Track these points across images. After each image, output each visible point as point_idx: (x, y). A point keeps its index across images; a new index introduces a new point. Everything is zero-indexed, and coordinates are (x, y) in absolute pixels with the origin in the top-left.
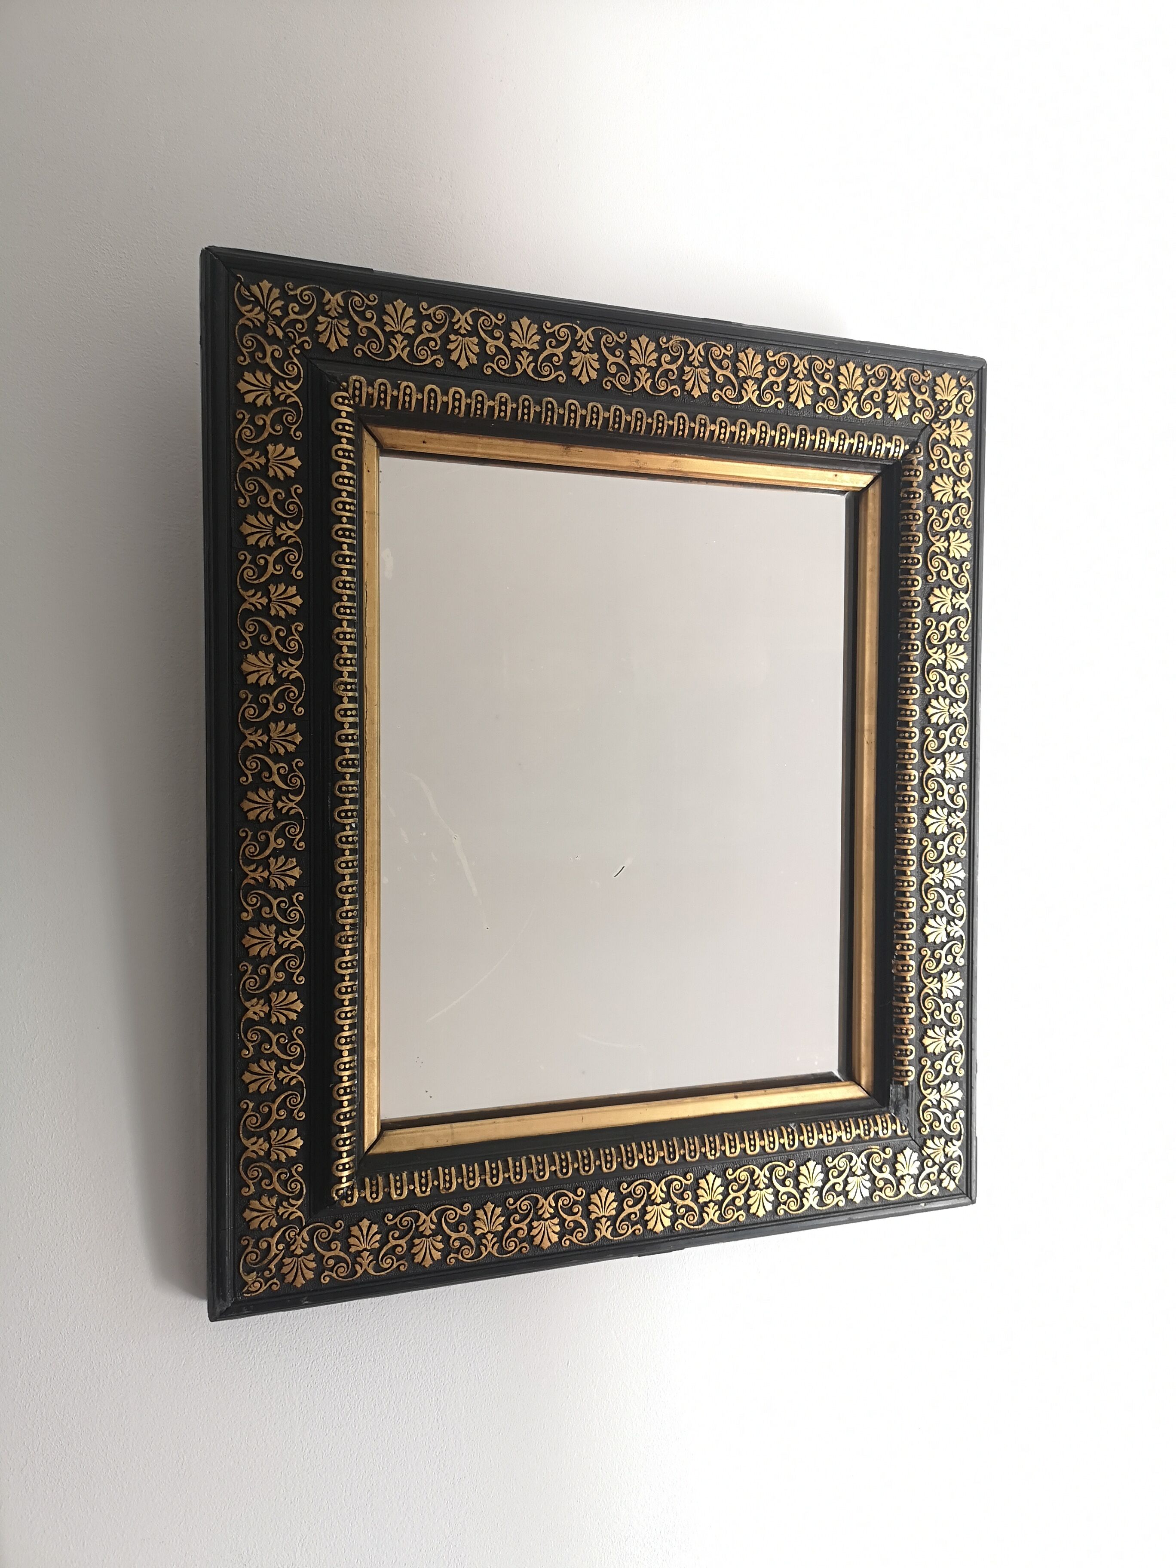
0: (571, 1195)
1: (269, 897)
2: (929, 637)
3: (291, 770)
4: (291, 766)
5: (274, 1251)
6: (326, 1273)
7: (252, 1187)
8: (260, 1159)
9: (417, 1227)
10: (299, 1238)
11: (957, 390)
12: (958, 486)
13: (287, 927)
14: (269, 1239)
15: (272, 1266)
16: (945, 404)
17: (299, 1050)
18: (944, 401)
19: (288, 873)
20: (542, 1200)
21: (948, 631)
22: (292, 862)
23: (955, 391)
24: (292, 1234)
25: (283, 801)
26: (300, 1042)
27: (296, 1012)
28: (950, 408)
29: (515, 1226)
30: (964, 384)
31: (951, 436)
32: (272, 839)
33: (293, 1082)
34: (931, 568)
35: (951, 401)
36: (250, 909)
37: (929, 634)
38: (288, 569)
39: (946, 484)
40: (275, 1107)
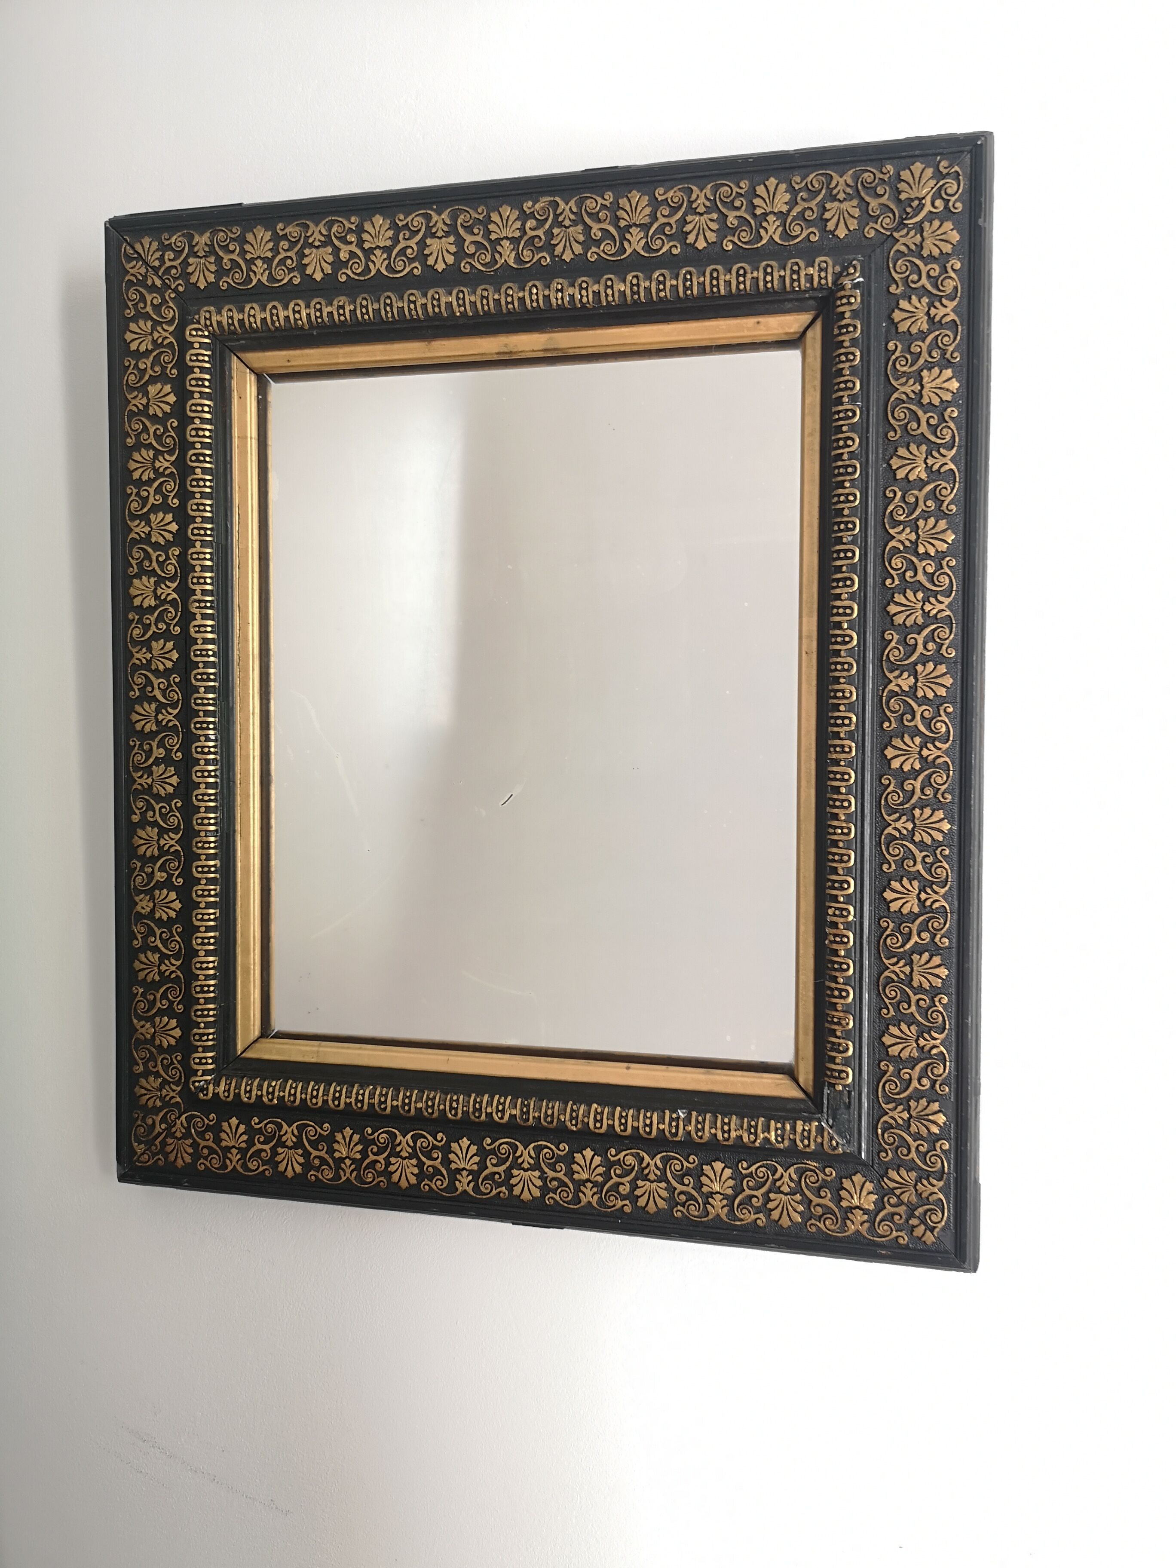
0: (430, 1138)
1: (153, 802)
2: (892, 512)
3: (170, 685)
4: (168, 681)
5: (158, 1129)
6: (202, 1161)
7: (141, 1066)
8: (146, 1041)
9: (280, 1137)
10: (178, 1122)
11: (935, 182)
12: (935, 307)
13: (167, 831)
14: (154, 1117)
15: (157, 1142)
16: (916, 202)
17: (178, 947)
18: (912, 200)
19: (167, 780)
20: (400, 1138)
21: (921, 503)
22: (170, 771)
23: (932, 183)
24: (173, 1117)
25: (163, 714)
26: (179, 940)
27: (175, 910)
28: (921, 206)
29: (372, 1157)
30: (945, 171)
31: (924, 244)
32: (154, 748)
33: (173, 976)
34: (892, 421)
35: (924, 198)
36: (137, 812)
37: (891, 508)
38: (165, 497)
39: (916, 308)
40: (158, 996)
